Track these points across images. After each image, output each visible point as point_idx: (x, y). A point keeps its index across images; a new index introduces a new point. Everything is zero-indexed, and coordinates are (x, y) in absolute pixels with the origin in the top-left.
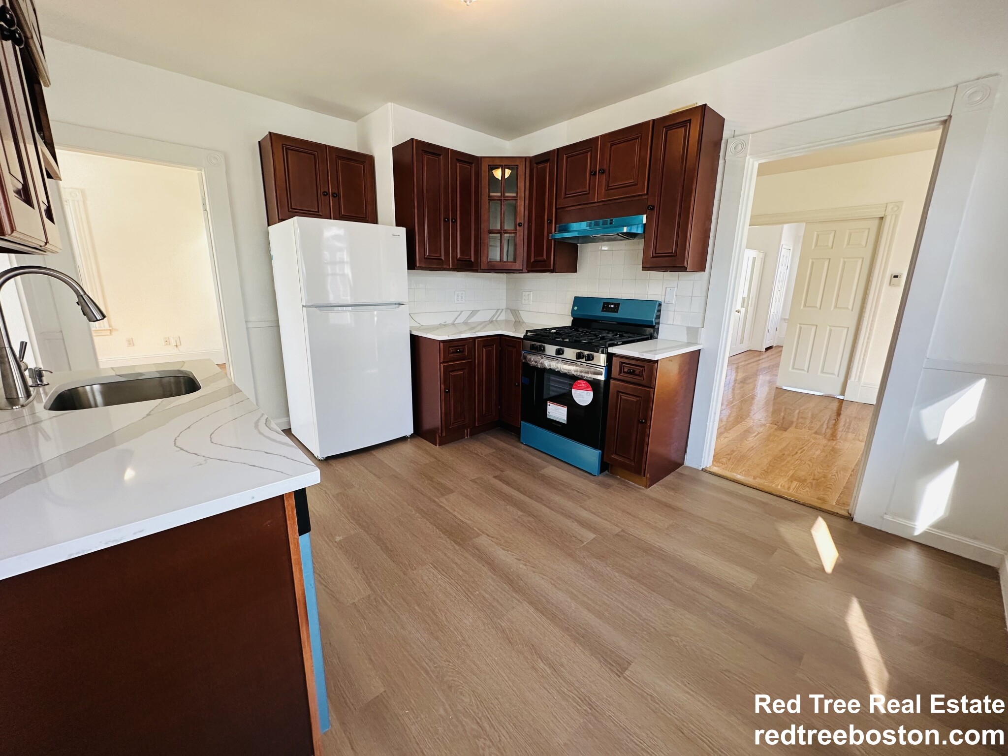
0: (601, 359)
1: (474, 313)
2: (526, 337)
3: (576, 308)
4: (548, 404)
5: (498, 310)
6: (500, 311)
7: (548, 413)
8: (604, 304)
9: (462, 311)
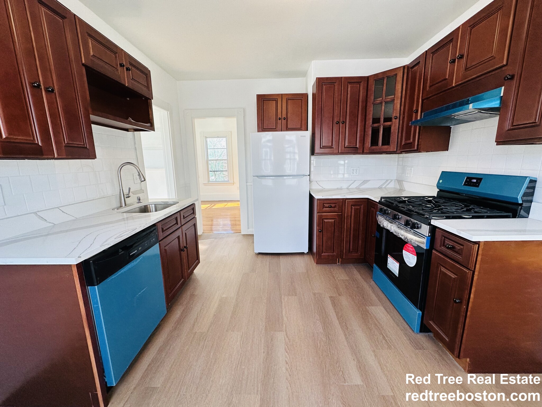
0: (425, 229)
1: (365, 182)
2: (380, 202)
3: (441, 181)
4: (388, 257)
5: (387, 180)
6: (389, 181)
7: (388, 264)
8: (468, 178)
9: (356, 180)
